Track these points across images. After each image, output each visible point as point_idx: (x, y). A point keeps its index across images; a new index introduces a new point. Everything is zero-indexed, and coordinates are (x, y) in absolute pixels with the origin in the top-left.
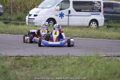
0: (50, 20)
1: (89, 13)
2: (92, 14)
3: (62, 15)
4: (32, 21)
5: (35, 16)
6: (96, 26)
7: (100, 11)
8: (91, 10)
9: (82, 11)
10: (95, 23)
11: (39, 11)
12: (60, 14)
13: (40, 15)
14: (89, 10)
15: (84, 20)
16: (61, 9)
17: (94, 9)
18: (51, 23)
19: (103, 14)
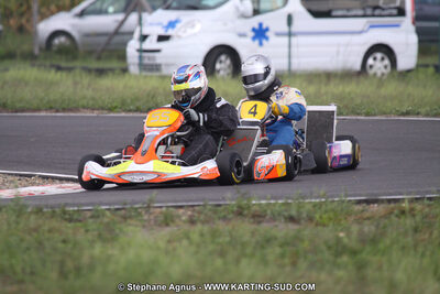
1: (360, 23)
2: (372, 27)
6: (389, 68)
7: (401, 12)
8: (369, 12)
9: (334, 13)
10: (383, 59)
11: (177, 21)
12: (254, 30)
13: (179, 37)
14: (360, 12)
17: (379, 7)
18: (221, 62)
19: (414, 23)
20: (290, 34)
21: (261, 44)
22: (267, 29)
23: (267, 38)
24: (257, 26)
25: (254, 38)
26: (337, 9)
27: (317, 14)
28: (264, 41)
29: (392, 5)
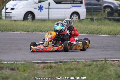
0: (28, 13)
1: (70, 6)
2: (73, 7)
3: (41, 8)
4: (8, 15)
5: (12, 9)
6: (78, 19)
7: (81, 3)
8: (72, 2)
9: (62, 3)
10: (76, 16)
11: (17, 4)
12: (39, 7)
13: (17, 9)
14: (70, 2)
15: (66, 13)
16: (40, 2)
17: (75, 1)
18: (29, 16)
19: (85, 6)
20: (49, 9)
21: (41, 11)
22: (43, 7)
23: (43, 10)
24: (40, 6)
25: (39, 10)
26: (63, 1)
27: (57, 3)
28: (42, 10)
29: (79, 1)
